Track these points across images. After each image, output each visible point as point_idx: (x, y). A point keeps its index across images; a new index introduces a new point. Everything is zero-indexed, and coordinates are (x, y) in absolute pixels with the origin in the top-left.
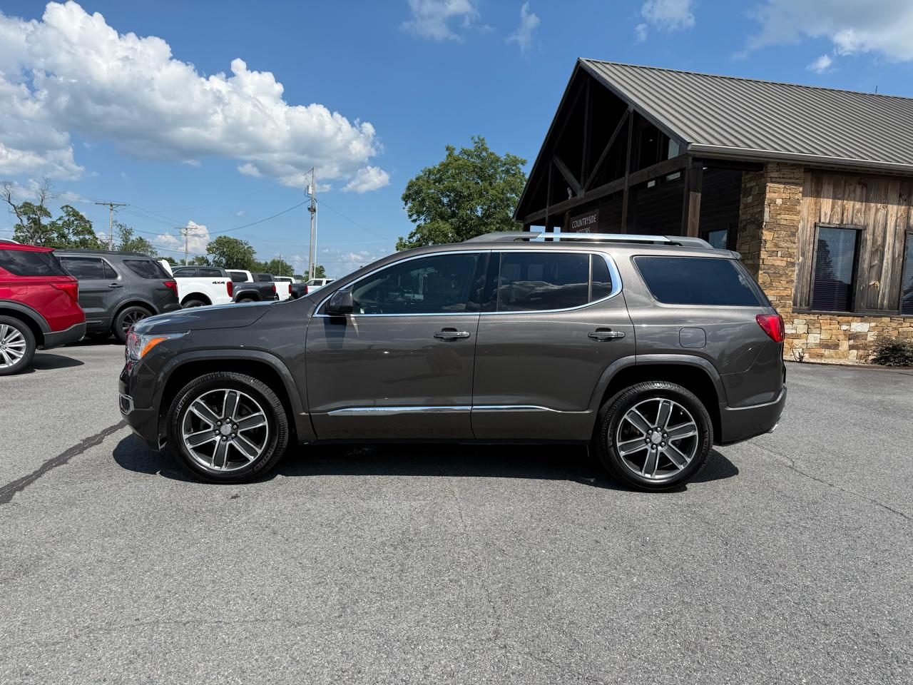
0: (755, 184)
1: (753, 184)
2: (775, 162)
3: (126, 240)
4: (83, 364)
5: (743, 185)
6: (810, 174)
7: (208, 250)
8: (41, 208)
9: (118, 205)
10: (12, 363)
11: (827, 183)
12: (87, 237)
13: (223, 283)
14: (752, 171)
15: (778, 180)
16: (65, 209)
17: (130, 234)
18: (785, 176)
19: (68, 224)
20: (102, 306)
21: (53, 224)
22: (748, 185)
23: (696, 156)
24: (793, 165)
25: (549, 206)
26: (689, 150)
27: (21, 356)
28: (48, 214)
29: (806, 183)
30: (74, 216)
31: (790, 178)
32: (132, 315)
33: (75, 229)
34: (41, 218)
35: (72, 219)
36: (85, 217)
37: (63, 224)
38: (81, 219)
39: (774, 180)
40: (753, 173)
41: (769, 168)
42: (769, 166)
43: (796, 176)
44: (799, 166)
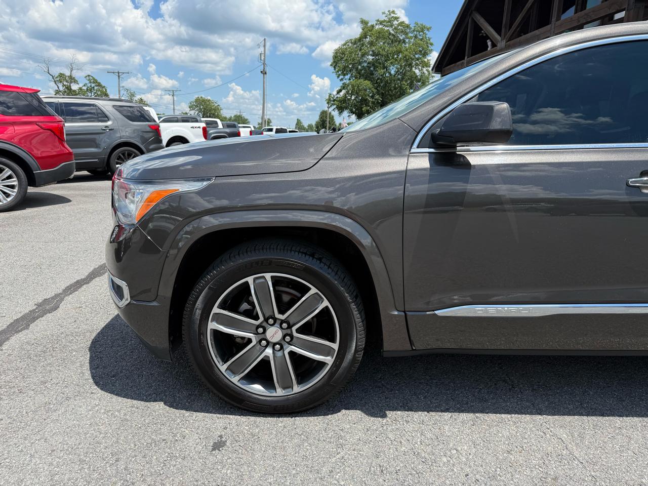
4: (69, 201)
7: (190, 107)
8: (70, 77)
9: (124, 73)
10: (6, 200)
13: (199, 127)
16: (87, 78)
17: (133, 96)
19: (90, 90)
20: (97, 146)
21: (80, 89)
25: (468, 58)
27: (14, 194)
28: (76, 82)
30: (94, 83)
32: (123, 154)
33: (96, 93)
34: (71, 85)
35: (93, 85)
36: (102, 83)
37: (87, 89)
38: (99, 85)
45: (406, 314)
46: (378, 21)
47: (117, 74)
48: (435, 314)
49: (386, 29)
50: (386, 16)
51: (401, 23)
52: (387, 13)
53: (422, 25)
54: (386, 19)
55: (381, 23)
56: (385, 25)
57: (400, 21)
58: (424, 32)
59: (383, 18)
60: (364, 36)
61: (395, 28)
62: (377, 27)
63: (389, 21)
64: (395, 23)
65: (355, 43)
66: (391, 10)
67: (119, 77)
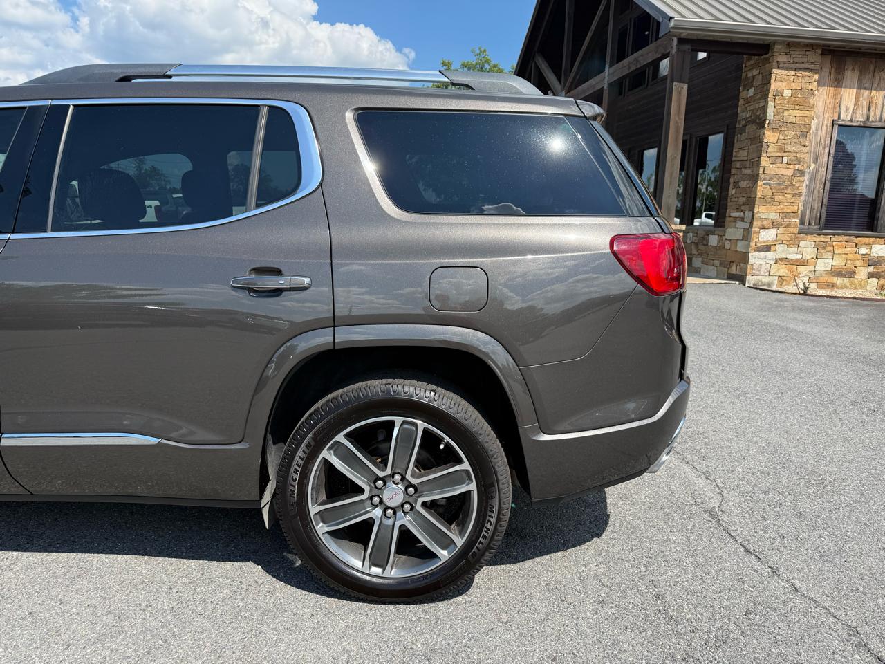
0: (758, 72)
1: (756, 72)
2: (784, 41)
5: (744, 75)
6: (830, 57)
11: (851, 68)
14: (755, 55)
15: (787, 65)
18: (796, 60)
22: (750, 75)
23: (683, 36)
24: (807, 45)
26: (672, 28)
29: (823, 69)
31: (803, 63)
39: (782, 65)
40: (756, 57)
41: (775, 50)
42: (776, 47)
43: (811, 60)
44: (815, 47)
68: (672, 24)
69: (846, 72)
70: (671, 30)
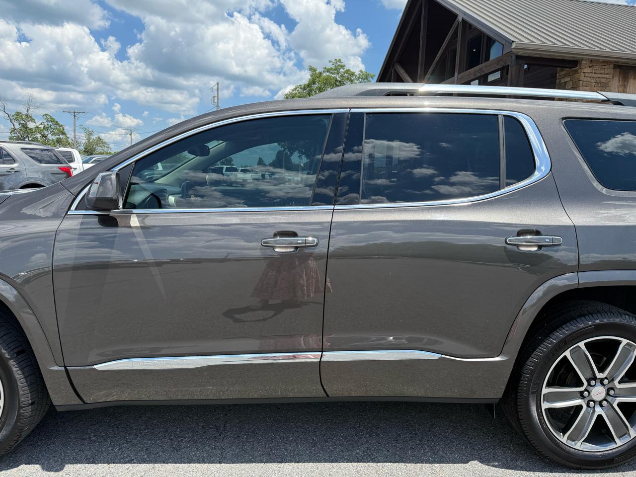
0: (569, 79)
1: (567, 79)
2: (588, 59)
3: (89, 139)
5: (558, 81)
6: (619, 70)
8: (27, 115)
9: (79, 113)
11: (633, 78)
12: (61, 136)
14: (567, 68)
15: (590, 75)
16: (45, 117)
17: (91, 134)
18: (596, 72)
19: (47, 128)
21: (37, 127)
22: (563, 81)
23: (519, 54)
24: (604, 62)
26: (514, 48)
28: (33, 120)
29: (615, 78)
30: (51, 122)
31: (601, 74)
33: (53, 131)
34: (28, 123)
35: (50, 124)
36: (59, 122)
37: (44, 127)
38: (57, 123)
39: (587, 75)
40: (567, 69)
41: (582, 64)
42: (583, 62)
43: (606, 71)
44: (609, 63)
45: (66, 370)
46: (325, 68)
47: (73, 114)
48: (95, 369)
49: (333, 76)
50: (333, 64)
51: (347, 70)
52: (333, 61)
53: (366, 73)
54: (333, 67)
55: (328, 71)
56: (332, 73)
57: (346, 69)
58: (369, 79)
59: (330, 66)
60: (313, 82)
61: (342, 76)
62: (325, 74)
63: (336, 69)
64: (342, 70)
65: (305, 89)
66: (337, 59)
67: (75, 116)
68: (514, 46)
69: (630, 80)
70: (513, 50)
